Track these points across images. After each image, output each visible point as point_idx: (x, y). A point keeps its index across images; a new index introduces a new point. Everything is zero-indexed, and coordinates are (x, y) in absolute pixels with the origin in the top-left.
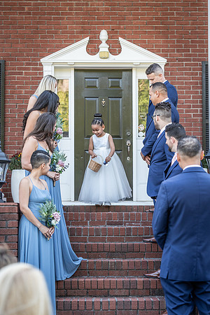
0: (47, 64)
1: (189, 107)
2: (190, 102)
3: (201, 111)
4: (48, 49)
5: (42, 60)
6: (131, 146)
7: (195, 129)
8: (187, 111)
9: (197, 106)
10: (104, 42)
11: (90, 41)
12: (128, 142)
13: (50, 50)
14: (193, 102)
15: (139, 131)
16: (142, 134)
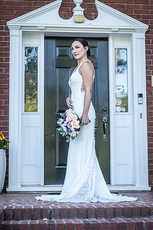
0: (15, 27)
4: (15, 11)
5: (9, 23)
6: (108, 122)
10: (78, 5)
11: (63, 5)
12: (105, 118)
13: (17, 12)
15: (117, 106)
16: (119, 109)
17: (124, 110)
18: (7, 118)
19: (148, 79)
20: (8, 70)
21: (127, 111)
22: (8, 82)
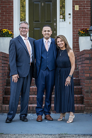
1: (85, 6)
2: (85, 4)
3: (90, 9)
6: (56, 26)
7: (87, 18)
8: (83, 9)
9: (88, 6)
12: (55, 24)
14: (86, 4)
15: (60, 18)
16: (61, 20)
17: (63, 20)
18: (13, 25)
19: (74, 7)
20: (13, 4)
21: (65, 21)
22: (13, 9)
